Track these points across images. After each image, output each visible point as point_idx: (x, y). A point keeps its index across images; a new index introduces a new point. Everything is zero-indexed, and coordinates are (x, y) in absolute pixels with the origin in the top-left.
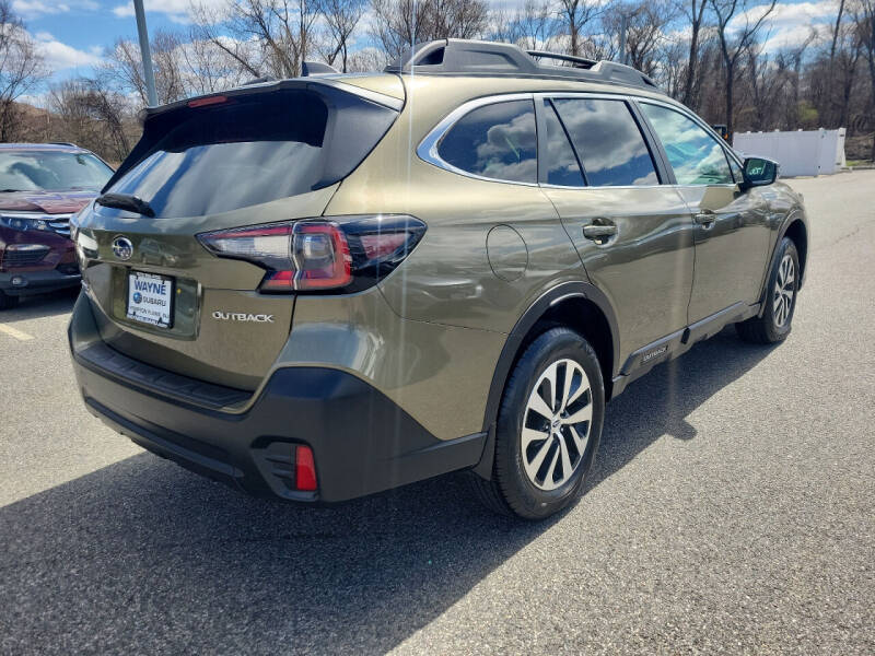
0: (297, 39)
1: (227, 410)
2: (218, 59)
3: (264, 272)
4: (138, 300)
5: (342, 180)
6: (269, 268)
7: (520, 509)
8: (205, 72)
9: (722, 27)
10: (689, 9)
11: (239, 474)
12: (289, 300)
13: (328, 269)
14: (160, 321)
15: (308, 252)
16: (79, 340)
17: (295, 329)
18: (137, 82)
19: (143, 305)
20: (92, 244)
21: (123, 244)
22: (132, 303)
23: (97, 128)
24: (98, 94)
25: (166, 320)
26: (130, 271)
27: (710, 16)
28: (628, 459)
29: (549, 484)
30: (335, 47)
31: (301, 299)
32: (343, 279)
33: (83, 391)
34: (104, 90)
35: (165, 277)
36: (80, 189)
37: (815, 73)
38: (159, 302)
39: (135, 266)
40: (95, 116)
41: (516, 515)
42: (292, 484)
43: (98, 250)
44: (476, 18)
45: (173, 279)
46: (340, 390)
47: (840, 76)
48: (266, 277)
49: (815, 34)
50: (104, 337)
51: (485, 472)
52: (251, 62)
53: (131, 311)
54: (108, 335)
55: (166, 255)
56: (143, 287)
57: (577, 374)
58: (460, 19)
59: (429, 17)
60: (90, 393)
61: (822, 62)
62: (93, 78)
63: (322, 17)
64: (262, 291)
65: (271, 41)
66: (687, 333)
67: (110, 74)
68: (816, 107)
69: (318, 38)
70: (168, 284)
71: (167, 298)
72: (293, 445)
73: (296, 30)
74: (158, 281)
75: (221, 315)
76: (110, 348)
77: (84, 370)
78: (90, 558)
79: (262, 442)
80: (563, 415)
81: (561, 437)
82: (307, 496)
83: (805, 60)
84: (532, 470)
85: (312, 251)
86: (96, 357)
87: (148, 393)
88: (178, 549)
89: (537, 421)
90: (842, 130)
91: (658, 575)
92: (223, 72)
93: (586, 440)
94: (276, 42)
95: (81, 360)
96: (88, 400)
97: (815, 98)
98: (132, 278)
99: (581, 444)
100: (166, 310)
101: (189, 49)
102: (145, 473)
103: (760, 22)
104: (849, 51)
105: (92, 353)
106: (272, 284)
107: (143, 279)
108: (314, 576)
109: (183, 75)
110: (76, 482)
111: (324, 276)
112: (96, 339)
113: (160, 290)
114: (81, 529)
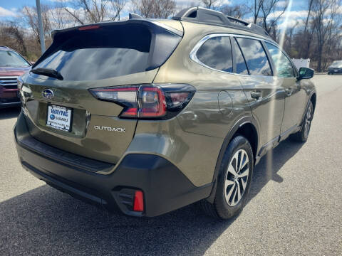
0: (100, 10)
1: (99, 172)
2: (66, 16)
3: (122, 108)
4: (53, 118)
5: (160, 67)
6: (126, 106)
7: (222, 215)
8: (60, 21)
9: (265, 18)
10: (254, 10)
11: (104, 202)
12: (135, 121)
13: (156, 108)
14: (65, 128)
15: (145, 100)
16: (19, 135)
17: (136, 135)
18: (31, 23)
19: (55, 120)
20: (28, 91)
21: (48, 92)
22: (49, 119)
23: (13, 42)
24: (14, 27)
25: (68, 128)
26: (50, 104)
27: (261, 14)
28: (258, 191)
29: (233, 204)
30: (115, 15)
31: (140, 122)
32: (162, 113)
33: (21, 158)
34: (17, 25)
35: (67, 108)
36: (10, 66)
37: (297, 38)
38: (65, 120)
39: (52, 102)
40: (12, 37)
41: (220, 218)
42: (132, 208)
43: (31, 94)
44: (172, 8)
45: (72, 109)
46: (157, 165)
47: (306, 39)
48: (124, 111)
49: (297, 23)
50: (32, 134)
51: (211, 200)
52: (80, 18)
53: (48, 123)
54: (34, 133)
55: (65, 98)
56: (57, 112)
57: (245, 155)
58: (166, 7)
59: (153, 6)
60: (24, 160)
61: (300, 34)
62: (13, 21)
63: (110, 2)
64: (120, 117)
65: (88, 10)
66: (280, 137)
67: (19, 19)
68: (297, 51)
69: (108, 11)
70: (69, 112)
71: (69, 118)
72: (133, 190)
73: (100, 7)
74: (64, 110)
75: (98, 127)
76: (35, 139)
77: (23, 149)
78: (24, 237)
79: (118, 188)
80: (239, 174)
81: (238, 183)
82: (139, 214)
83: (294, 33)
84: (227, 198)
85: (147, 99)
86: (28, 143)
87: (58, 162)
88: (66, 233)
89: (230, 177)
90: (309, 60)
91: (285, 245)
92: (68, 22)
93: (246, 184)
94: (91, 11)
95: (21, 145)
96: (23, 163)
97: (297, 47)
98: (50, 108)
99: (244, 185)
100: (68, 123)
101: (54, 11)
102: (46, 195)
103: (279, 17)
104: (309, 31)
105: (27, 141)
106: (126, 114)
107: (55, 108)
108: (132, 246)
109: (51, 22)
110: (13, 199)
111: (152, 111)
112: (27, 135)
113: (65, 114)
114: (18, 222)
